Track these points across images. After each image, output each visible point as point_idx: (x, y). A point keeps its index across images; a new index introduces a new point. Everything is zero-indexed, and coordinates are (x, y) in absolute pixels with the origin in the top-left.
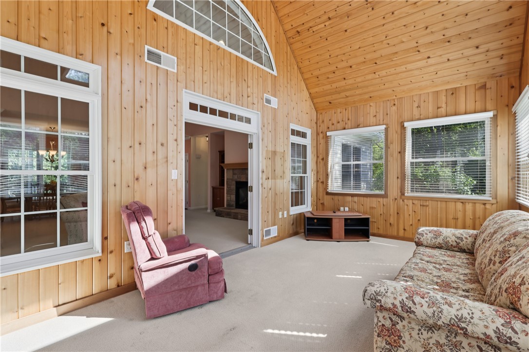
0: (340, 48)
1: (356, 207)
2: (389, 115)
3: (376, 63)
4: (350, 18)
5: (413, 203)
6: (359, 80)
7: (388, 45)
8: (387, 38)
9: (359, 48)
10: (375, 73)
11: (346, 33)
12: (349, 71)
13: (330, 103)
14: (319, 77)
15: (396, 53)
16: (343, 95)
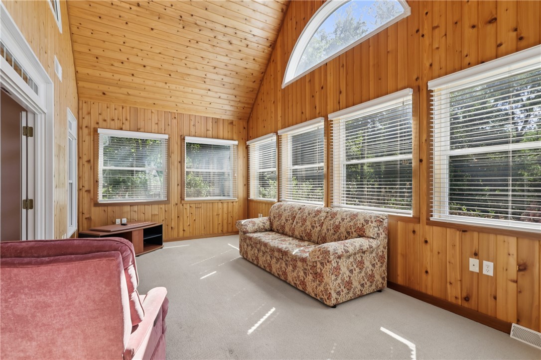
0: (140, 42)
1: (135, 216)
2: (170, 126)
3: (170, 75)
4: (160, 20)
5: (191, 207)
6: (148, 82)
7: (184, 65)
8: (187, 59)
9: (160, 53)
10: (166, 83)
11: (152, 31)
12: (141, 69)
13: (104, 94)
14: (100, 58)
15: (189, 75)
16: (125, 91)
